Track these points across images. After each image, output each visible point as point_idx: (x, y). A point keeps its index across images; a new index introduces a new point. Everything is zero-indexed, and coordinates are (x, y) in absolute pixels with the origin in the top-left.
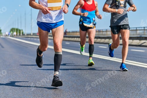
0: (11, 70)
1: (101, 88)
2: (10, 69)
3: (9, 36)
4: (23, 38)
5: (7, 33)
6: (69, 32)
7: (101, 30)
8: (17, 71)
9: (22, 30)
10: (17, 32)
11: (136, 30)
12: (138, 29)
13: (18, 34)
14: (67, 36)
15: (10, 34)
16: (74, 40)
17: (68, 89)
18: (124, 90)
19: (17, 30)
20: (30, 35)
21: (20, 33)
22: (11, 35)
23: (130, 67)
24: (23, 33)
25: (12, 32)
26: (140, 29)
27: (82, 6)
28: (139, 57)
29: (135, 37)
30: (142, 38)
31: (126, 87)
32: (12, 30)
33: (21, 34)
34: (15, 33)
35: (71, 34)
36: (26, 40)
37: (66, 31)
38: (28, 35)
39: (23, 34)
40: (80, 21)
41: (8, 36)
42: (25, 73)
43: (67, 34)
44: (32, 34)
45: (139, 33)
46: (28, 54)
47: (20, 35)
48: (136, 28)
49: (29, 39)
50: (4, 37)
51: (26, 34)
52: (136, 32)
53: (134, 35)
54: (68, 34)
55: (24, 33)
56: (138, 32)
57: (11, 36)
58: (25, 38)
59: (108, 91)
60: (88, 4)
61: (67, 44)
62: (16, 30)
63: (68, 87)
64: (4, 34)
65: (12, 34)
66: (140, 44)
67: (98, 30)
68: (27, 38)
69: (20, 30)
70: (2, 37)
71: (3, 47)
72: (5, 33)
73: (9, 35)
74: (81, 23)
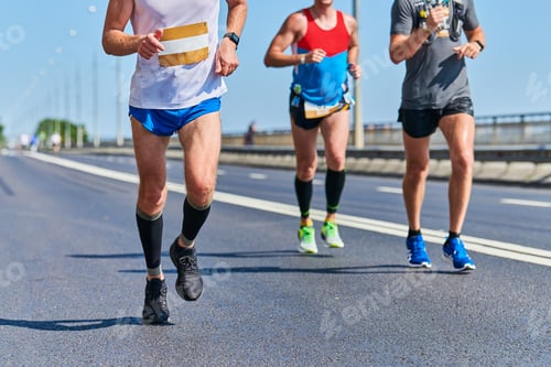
0: (42, 280)
1: (388, 348)
2: (39, 278)
3: (34, 148)
4: (87, 157)
5: (25, 140)
6: (264, 134)
7: (387, 127)
8: (66, 282)
9: (83, 127)
10: (62, 134)
11: (522, 124)
12: (527, 119)
13: (68, 142)
14: (256, 147)
15: (38, 142)
16: (284, 164)
17: (263, 353)
18: (478, 354)
19: (63, 125)
20: (115, 145)
21: (74, 137)
22: (42, 146)
23: (501, 264)
24: (85, 138)
25: (43, 135)
26: (537, 119)
27: (300, 38)
28: (532, 229)
29: (518, 152)
30: (543, 155)
31: (486, 342)
32: (46, 126)
33: (80, 143)
34: (56, 138)
35: (269, 140)
36: (100, 165)
37: (250, 129)
38: (104, 144)
39: (87, 143)
40: (293, 94)
41: (29, 150)
42: (95, 290)
43: (255, 140)
44: (120, 142)
45: (534, 135)
46: (107, 218)
47: (74, 145)
48: (522, 116)
49: (110, 159)
50: (12, 153)
51: (97, 143)
52: (523, 134)
53: (512, 143)
54: (261, 140)
55: (90, 138)
56: (529, 131)
57: (39, 151)
58: (95, 158)
59: (415, 358)
60: (320, 29)
61: (255, 180)
62: (58, 128)
63: (262, 344)
64: (12, 144)
65: (45, 142)
66: (536, 178)
67: (376, 126)
68: (101, 158)
69: (74, 128)
70: (5, 152)
71: (9, 192)
72: (19, 138)
73: (32, 143)
74: (296, 102)
